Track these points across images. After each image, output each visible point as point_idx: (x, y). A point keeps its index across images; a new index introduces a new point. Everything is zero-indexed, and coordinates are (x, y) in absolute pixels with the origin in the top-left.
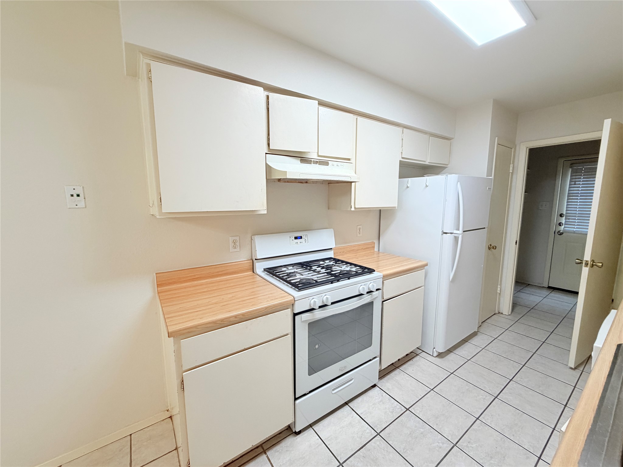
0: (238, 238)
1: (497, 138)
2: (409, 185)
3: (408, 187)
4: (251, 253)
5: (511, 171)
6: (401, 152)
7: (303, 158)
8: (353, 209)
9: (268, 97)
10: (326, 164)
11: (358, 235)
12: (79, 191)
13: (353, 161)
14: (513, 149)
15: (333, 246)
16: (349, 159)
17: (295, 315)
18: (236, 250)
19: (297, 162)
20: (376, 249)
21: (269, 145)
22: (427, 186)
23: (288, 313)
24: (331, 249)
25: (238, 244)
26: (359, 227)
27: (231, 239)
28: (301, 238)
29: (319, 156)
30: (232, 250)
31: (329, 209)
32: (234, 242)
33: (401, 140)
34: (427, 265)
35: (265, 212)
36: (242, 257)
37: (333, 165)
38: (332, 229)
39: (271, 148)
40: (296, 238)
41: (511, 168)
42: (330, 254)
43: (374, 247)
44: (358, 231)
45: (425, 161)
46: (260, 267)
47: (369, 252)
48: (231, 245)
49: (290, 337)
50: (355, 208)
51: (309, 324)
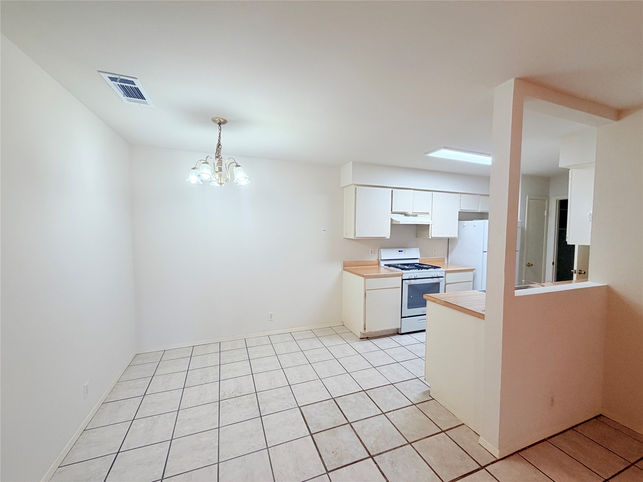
0: (373, 250)
1: (527, 196)
2: (465, 225)
3: (464, 226)
4: (378, 257)
5: (546, 215)
6: (459, 207)
7: (406, 215)
8: (430, 238)
9: (392, 191)
10: (416, 216)
11: (434, 253)
12: (325, 229)
13: (430, 214)
14: (546, 201)
15: (419, 257)
16: (428, 213)
17: (403, 280)
18: (371, 255)
19: (403, 216)
20: (446, 262)
21: (392, 210)
22: (474, 226)
23: (400, 278)
24: (418, 259)
25: (373, 252)
26: (434, 248)
27: (370, 250)
28: (402, 251)
29: (413, 213)
30: (370, 255)
31: (417, 237)
32: (372, 251)
33: (460, 201)
34: (474, 269)
35: (389, 238)
36: (374, 259)
37: (420, 216)
38: (418, 249)
39: (393, 211)
40: (399, 251)
41: (546, 213)
42: (417, 261)
43: (444, 261)
44: (434, 250)
45: (477, 211)
46: (382, 264)
47: (441, 263)
48: (370, 252)
49: (401, 289)
50: (431, 237)
51: (409, 285)
